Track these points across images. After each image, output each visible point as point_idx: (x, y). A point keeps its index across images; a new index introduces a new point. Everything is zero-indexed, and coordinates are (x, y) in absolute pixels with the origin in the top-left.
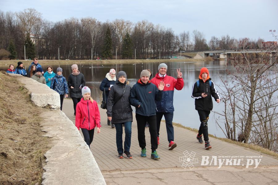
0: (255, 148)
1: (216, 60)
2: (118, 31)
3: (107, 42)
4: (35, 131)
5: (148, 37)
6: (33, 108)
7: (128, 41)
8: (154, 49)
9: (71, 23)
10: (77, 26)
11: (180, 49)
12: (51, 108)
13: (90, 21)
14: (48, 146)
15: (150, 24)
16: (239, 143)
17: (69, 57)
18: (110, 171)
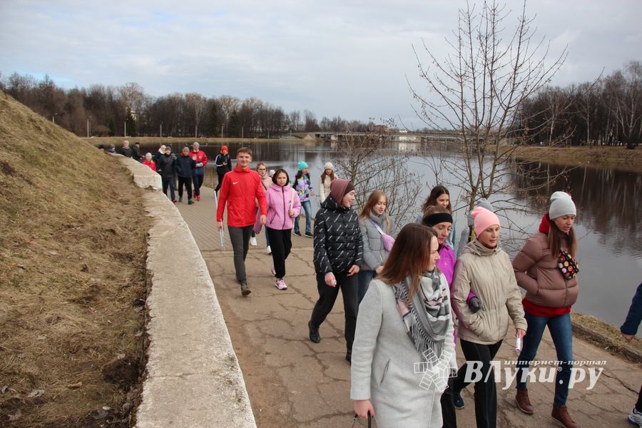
1: (327, 142)
2: (224, 107)
3: (213, 119)
4: (139, 211)
5: (257, 115)
6: (136, 190)
7: (235, 118)
8: (262, 128)
9: (175, 98)
10: (181, 102)
11: (290, 129)
12: (153, 190)
14: (151, 225)
17: (171, 134)
18: (210, 251)
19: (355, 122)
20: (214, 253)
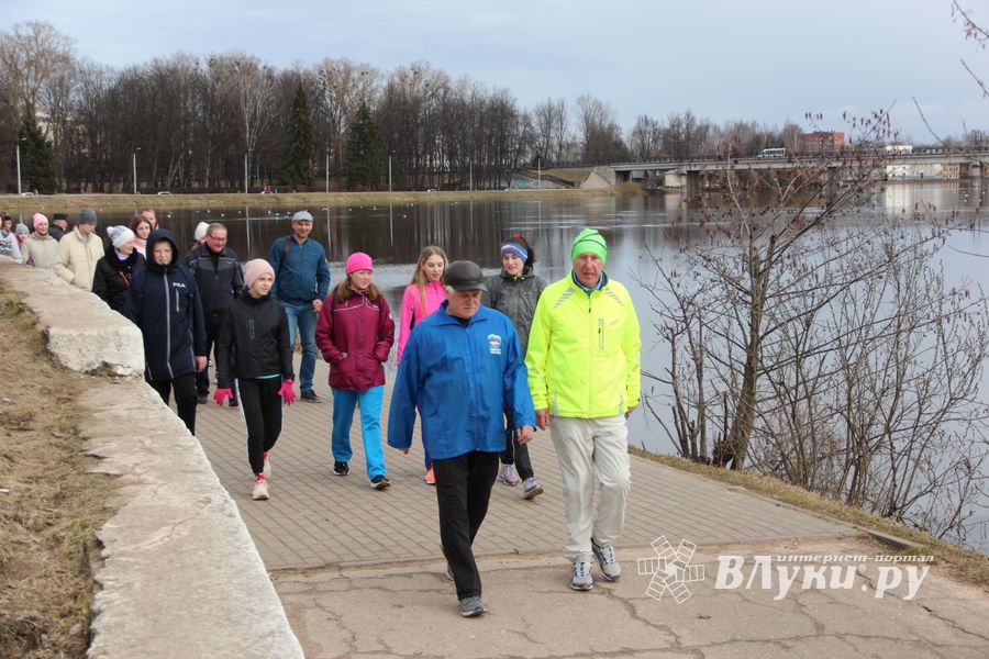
0: (762, 486)
1: (652, 192)
2: (331, 97)
3: (297, 136)
4: (65, 454)
5: (433, 118)
6: (57, 376)
7: (366, 131)
8: (451, 157)
9: (174, 72)
10: (196, 82)
11: (538, 157)
12: (113, 375)
13: (238, 64)
14: (107, 505)
15: (438, 76)
16: (713, 468)
17: (168, 185)
18: (305, 571)
19: (741, 127)
20: (317, 577)
